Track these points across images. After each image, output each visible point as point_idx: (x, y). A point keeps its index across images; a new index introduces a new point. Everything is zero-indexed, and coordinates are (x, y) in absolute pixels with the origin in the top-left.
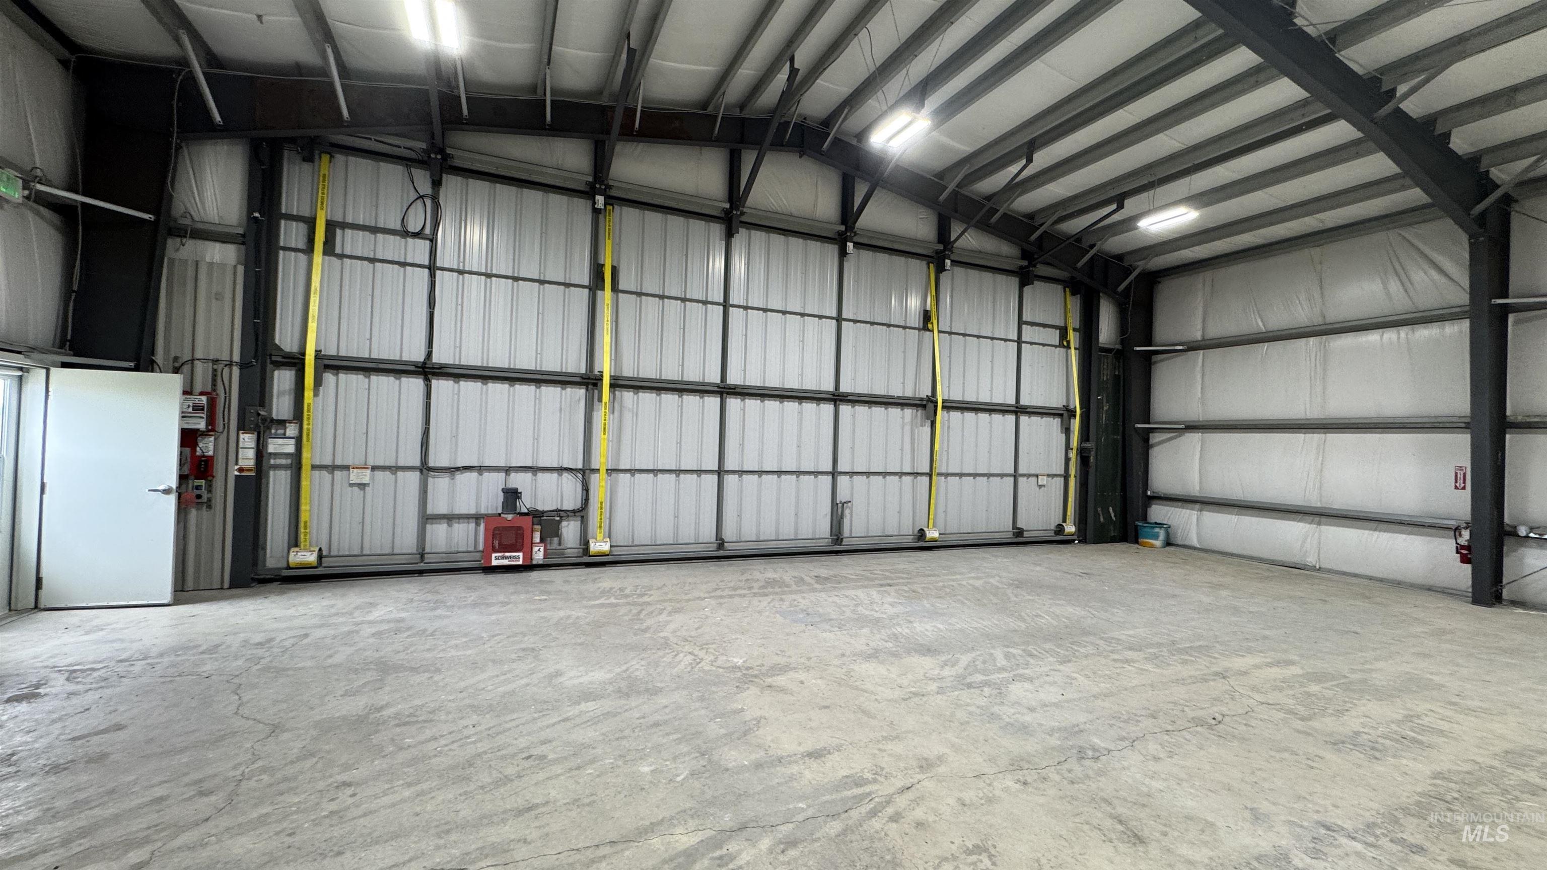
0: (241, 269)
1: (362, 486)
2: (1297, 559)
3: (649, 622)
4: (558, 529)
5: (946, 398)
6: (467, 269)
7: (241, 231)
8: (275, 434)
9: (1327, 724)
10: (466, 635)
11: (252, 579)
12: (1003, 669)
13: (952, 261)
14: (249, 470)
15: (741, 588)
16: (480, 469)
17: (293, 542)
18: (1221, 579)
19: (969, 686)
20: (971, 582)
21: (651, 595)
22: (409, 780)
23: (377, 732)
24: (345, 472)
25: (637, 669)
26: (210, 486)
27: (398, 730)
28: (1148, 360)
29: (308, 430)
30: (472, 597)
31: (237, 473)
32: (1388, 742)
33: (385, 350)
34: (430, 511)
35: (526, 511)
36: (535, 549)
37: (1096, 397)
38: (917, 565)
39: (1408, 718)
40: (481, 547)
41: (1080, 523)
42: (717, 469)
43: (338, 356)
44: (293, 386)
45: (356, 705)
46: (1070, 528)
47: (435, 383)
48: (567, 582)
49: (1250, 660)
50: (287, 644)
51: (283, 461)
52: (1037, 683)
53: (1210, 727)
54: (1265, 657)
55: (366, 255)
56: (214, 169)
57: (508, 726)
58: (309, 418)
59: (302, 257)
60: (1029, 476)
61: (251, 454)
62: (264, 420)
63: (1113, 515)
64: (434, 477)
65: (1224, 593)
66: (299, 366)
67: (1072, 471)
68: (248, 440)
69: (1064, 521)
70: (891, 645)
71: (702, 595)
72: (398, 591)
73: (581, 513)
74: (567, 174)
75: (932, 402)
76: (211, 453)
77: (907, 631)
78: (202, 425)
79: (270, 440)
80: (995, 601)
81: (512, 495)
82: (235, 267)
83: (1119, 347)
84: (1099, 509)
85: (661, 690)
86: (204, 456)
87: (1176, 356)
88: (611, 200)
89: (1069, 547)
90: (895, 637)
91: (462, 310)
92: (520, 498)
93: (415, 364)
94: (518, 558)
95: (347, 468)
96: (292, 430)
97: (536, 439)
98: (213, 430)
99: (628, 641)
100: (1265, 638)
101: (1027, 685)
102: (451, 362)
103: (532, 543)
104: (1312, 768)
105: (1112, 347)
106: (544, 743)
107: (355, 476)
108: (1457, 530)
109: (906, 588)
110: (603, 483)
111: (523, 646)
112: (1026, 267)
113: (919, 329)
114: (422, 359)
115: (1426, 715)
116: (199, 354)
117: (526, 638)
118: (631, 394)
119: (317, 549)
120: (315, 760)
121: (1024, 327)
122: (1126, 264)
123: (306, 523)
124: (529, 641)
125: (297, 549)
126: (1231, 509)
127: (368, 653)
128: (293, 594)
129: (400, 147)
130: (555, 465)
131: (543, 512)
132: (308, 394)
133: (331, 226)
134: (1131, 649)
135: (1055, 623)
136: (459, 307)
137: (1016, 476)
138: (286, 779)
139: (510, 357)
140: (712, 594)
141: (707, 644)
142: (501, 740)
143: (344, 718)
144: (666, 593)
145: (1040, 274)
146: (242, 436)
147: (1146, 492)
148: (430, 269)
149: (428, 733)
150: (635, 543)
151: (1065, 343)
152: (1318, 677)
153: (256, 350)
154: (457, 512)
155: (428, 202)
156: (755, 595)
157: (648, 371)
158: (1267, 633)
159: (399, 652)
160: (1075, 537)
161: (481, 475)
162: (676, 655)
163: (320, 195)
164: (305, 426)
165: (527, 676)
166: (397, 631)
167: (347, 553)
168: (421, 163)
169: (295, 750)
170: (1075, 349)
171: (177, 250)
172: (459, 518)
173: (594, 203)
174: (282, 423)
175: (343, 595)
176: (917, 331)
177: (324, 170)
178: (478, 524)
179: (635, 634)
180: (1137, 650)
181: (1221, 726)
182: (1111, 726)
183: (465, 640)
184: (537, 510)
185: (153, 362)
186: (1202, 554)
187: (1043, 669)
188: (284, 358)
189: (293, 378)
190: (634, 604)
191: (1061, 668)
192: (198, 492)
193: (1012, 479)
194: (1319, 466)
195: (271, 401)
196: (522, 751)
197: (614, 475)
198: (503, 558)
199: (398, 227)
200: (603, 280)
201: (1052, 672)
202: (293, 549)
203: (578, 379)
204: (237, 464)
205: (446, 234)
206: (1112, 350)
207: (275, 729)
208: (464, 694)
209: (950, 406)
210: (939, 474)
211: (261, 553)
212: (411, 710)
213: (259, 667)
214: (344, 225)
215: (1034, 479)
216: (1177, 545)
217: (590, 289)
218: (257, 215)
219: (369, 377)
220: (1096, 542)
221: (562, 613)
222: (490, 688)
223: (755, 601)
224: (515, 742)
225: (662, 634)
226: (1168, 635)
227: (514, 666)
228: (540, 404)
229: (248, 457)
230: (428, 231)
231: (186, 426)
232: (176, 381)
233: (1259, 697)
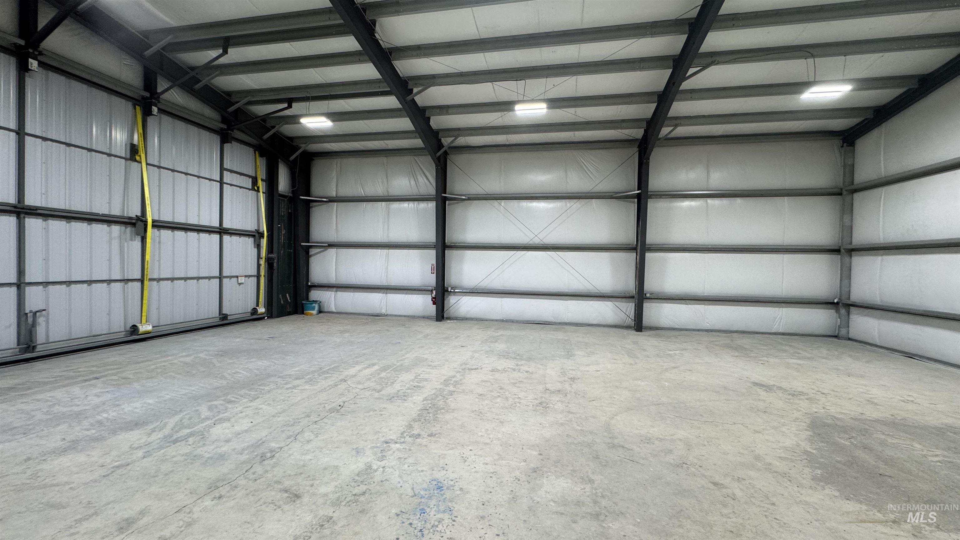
2: (377, 311)
5: (156, 218)
9: (389, 390)
12: (207, 419)
13: (159, 109)
18: (346, 328)
19: (175, 441)
20: (182, 359)
28: (308, 205)
32: (409, 391)
37: (277, 226)
38: (128, 356)
39: (416, 377)
41: (268, 306)
46: (262, 310)
49: (358, 368)
52: (233, 420)
53: (338, 411)
54: (364, 364)
60: (231, 277)
63: (289, 299)
65: (347, 335)
67: (262, 273)
69: (258, 305)
70: (94, 431)
75: (142, 221)
77: (114, 414)
80: (202, 369)
83: (290, 195)
84: (280, 296)
87: (323, 205)
89: (261, 322)
90: (100, 423)
100: (364, 354)
101: (225, 425)
104: (382, 415)
105: (287, 194)
108: (432, 291)
109: (114, 377)
112: (225, 129)
113: (126, 159)
115: (422, 374)
121: (225, 173)
122: (295, 144)
126: (349, 290)
134: (297, 379)
135: (249, 375)
137: (221, 278)
145: (236, 136)
147: (308, 284)
151: (256, 188)
152: (384, 369)
158: (364, 352)
160: (265, 315)
170: (263, 193)
176: (124, 160)
180: (300, 379)
181: (343, 408)
182: (283, 431)
186: (338, 315)
187: (238, 409)
191: (251, 404)
193: (218, 280)
194: (386, 265)
201: (245, 410)
206: (287, 196)
209: (158, 225)
210: (150, 280)
215: (235, 279)
216: (325, 312)
220: (278, 316)
226: (318, 365)
233: (361, 386)
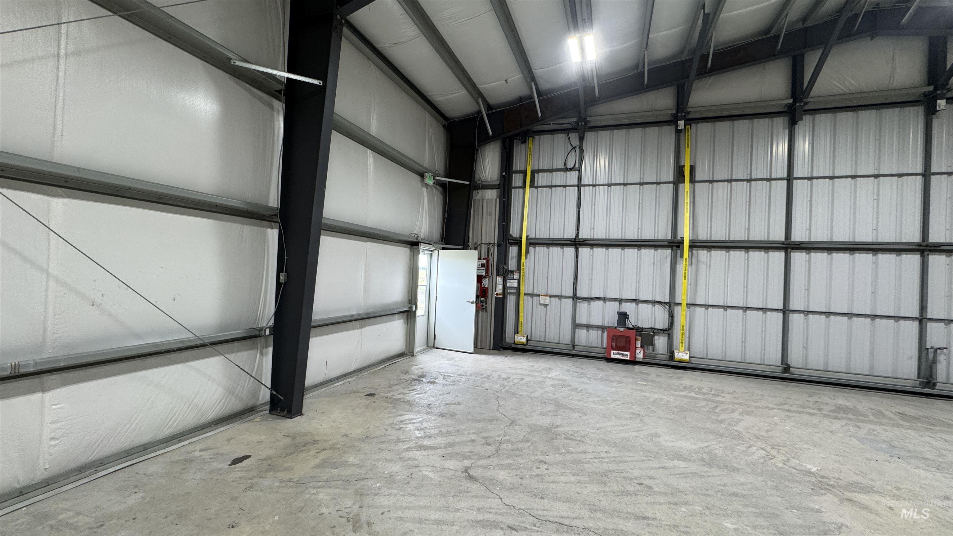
0: (498, 200)
1: (546, 305)
3: (723, 417)
4: (653, 341)
6: (597, 183)
7: (498, 183)
8: (510, 277)
10: (599, 396)
11: (501, 347)
14: (500, 295)
15: (809, 407)
16: (604, 299)
17: (516, 331)
21: (724, 397)
22: (573, 471)
23: (556, 439)
24: (538, 298)
25: (716, 449)
26: (486, 301)
27: (566, 441)
29: (523, 275)
30: (601, 374)
31: (496, 296)
33: (556, 233)
34: (577, 322)
35: (632, 327)
36: (638, 351)
40: (605, 346)
42: (781, 307)
43: (535, 238)
44: (517, 254)
45: (546, 421)
47: (580, 250)
48: (659, 376)
50: (515, 381)
51: (512, 291)
55: (548, 185)
56: (489, 155)
57: (627, 459)
58: (523, 270)
59: (521, 191)
61: (501, 287)
62: (506, 271)
64: (580, 303)
66: (520, 244)
68: (500, 280)
71: (771, 406)
72: (562, 364)
73: (668, 331)
74: (657, 113)
76: (487, 286)
78: (484, 273)
79: (508, 281)
81: (623, 317)
82: (496, 199)
85: (738, 470)
86: (484, 287)
88: (689, 122)
91: (595, 207)
92: (628, 318)
93: (570, 240)
94: (627, 355)
95: (538, 295)
96: (516, 276)
97: (638, 282)
98: (488, 275)
99: (707, 426)
102: (589, 238)
103: (636, 347)
106: (650, 478)
107: (543, 300)
110: (684, 313)
111: (634, 411)
114: (574, 237)
116: (483, 242)
117: (634, 407)
118: (706, 252)
119: (526, 336)
120: (529, 444)
123: (521, 322)
124: (636, 409)
125: (518, 335)
127: (550, 395)
128: (516, 357)
129: (564, 124)
130: (650, 299)
131: (642, 329)
132: (523, 257)
133: (533, 172)
136: (593, 206)
138: (518, 449)
139: (622, 232)
140: (780, 407)
141: (778, 446)
142: (622, 466)
143: (541, 426)
144: (737, 398)
146: (498, 278)
148: (578, 187)
149: (581, 449)
150: (709, 357)
153: (503, 239)
154: (592, 323)
155: (577, 150)
156: (826, 416)
157: (719, 235)
159: (564, 398)
161: (605, 303)
162: (749, 447)
163: (528, 158)
164: (522, 274)
165: (636, 431)
166: (563, 386)
167: (538, 340)
168: (574, 129)
169: (521, 436)
171: (476, 196)
172: (593, 327)
173: (677, 126)
174: (512, 272)
175: (537, 362)
177: (530, 146)
178: (603, 332)
179: (712, 423)
183: (598, 399)
184: (639, 327)
185: (468, 246)
188: (513, 240)
189: (517, 250)
190: (709, 400)
192: (482, 303)
195: (508, 262)
196: (636, 478)
197: (692, 308)
198: (618, 354)
199: (563, 167)
200: (684, 176)
202: (516, 335)
203: (666, 244)
204: (496, 291)
205: (587, 166)
207: (513, 423)
208: (599, 431)
211: (504, 335)
212: (572, 432)
213: (505, 390)
214: (539, 171)
217: (674, 184)
218: (504, 174)
219: (549, 248)
221: (656, 396)
222: (614, 432)
223: (826, 422)
224: (631, 471)
225: (735, 428)
227: (628, 422)
228: (640, 260)
229: (500, 288)
230: (577, 166)
231: (479, 274)
232: (475, 253)
